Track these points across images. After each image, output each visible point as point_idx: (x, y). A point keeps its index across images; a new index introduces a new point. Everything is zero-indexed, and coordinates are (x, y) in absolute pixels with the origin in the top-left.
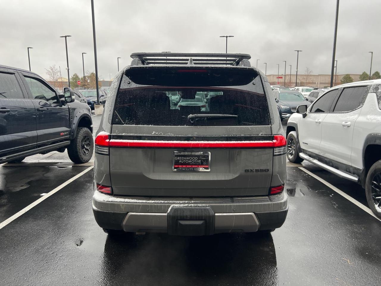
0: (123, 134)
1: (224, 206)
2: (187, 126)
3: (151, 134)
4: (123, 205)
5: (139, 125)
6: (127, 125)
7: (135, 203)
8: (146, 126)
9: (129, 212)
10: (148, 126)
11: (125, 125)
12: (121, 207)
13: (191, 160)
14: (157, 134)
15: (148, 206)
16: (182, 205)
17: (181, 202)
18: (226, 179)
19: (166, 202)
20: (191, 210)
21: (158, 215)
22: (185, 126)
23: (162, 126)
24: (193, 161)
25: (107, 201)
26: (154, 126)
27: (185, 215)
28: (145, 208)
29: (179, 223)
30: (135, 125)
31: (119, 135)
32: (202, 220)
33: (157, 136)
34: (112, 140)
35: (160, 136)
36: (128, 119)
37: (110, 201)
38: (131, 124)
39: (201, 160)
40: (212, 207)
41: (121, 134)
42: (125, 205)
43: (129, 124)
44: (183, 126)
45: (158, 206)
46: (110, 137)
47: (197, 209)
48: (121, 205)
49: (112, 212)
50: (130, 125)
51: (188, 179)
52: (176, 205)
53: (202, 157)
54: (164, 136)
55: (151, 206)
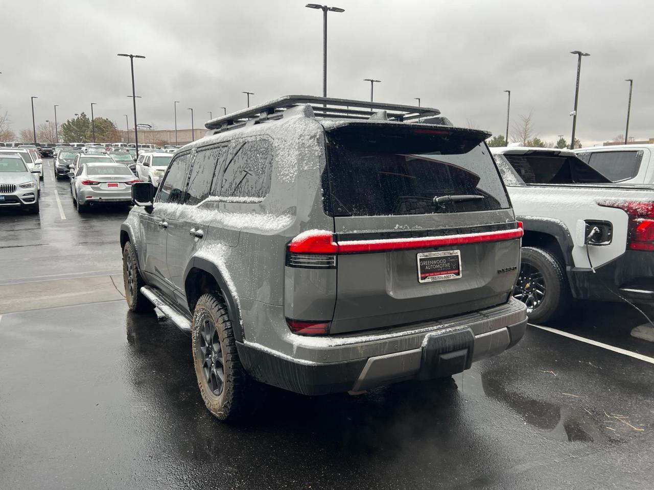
0: (355, 232)
1: (481, 324)
2: (436, 214)
3: (393, 228)
4: (362, 346)
5: (374, 215)
6: (357, 217)
7: (378, 340)
8: (383, 216)
9: (369, 358)
10: (386, 216)
11: (353, 217)
12: (358, 350)
13: (439, 264)
14: (401, 229)
15: (397, 341)
16: (439, 332)
17: (435, 328)
18: (479, 287)
19: (417, 331)
20: (452, 337)
21: (411, 354)
22: (433, 214)
23: (405, 216)
24: (441, 266)
25: (336, 346)
26: (395, 216)
27: (447, 345)
28: (394, 346)
29: (441, 358)
30: (368, 217)
31: (347, 233)
32: (465, 348)
33: (402, 231)
34: (341, 243)
35: (406, 230)
36: (356, 207)
37: (340, 345)
38: (362, 215)
39: (450, 262)
40: (471, 327)
41: (351, 232)
42: (366, 346)
43: (360, 215)
44: (430, 214)
45: (409, 339)
46: (336, 238)
47: (459, 334)
48: (359, 348)
49: (346, 362)
50: (361, 217)
51: (440, 293)
52: (433, 334)
53: (451, 259)
54: (410, 230)
55: (401, 341)
